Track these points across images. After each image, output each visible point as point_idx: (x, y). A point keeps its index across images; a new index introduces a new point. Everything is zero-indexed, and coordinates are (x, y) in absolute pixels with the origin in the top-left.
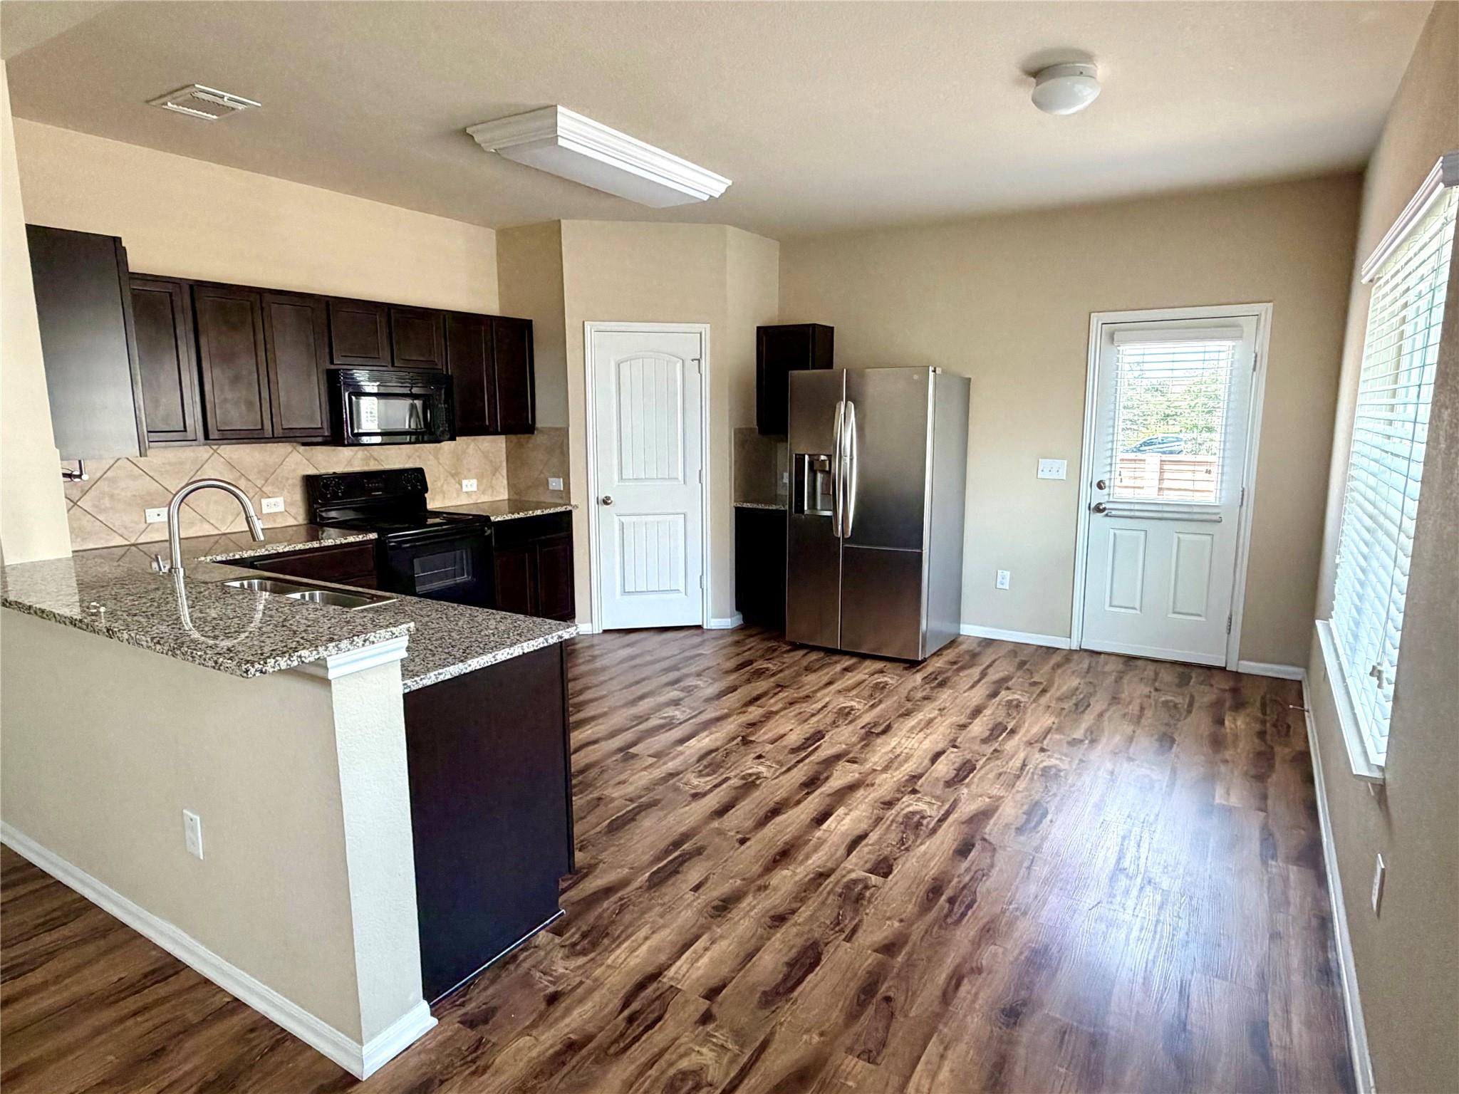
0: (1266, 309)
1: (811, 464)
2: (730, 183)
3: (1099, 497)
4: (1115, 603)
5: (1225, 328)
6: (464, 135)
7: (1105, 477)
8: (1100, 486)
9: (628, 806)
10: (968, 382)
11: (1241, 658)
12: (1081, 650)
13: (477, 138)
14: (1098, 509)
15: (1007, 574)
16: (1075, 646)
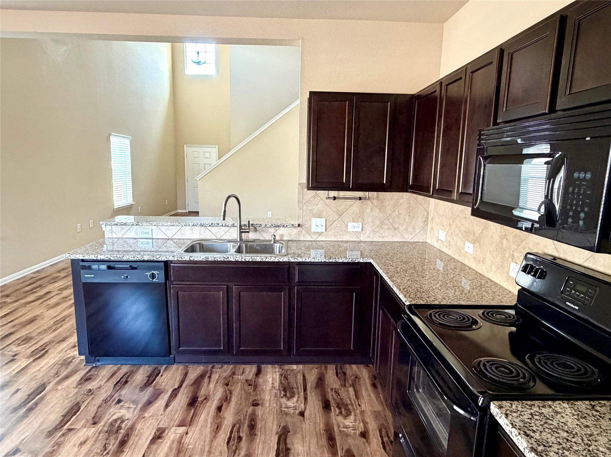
9: (71, 425)
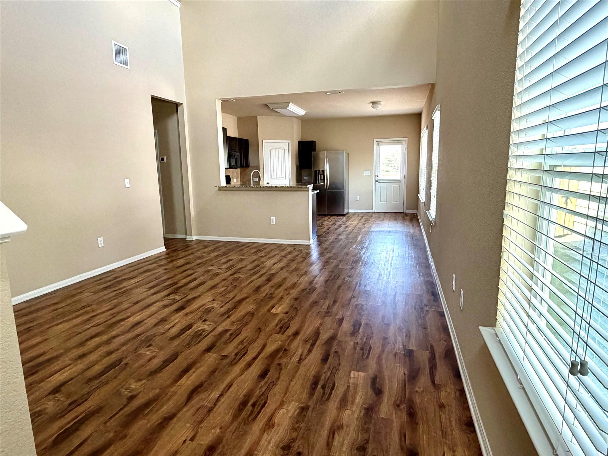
0: (406, 139)
1: (318, 172)
2: (306, 112)
3: (377, 178)
4: (381, 201)
5: (400, 143)
6: (266, 105)
7: (378, 174)
8: (377, 176)
10: (349, 154)
11: (406, 210)
12: (375, 212)
13: (269, 106)
14: (377, 181)
15: (359, 197)
16: (374, 212)
